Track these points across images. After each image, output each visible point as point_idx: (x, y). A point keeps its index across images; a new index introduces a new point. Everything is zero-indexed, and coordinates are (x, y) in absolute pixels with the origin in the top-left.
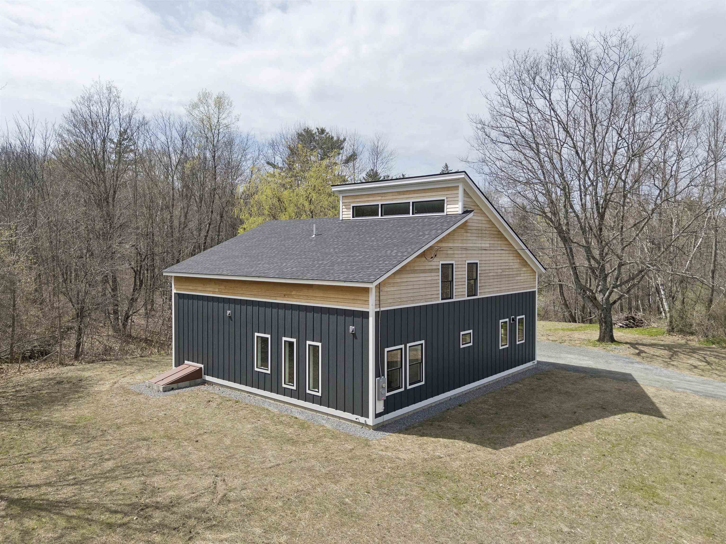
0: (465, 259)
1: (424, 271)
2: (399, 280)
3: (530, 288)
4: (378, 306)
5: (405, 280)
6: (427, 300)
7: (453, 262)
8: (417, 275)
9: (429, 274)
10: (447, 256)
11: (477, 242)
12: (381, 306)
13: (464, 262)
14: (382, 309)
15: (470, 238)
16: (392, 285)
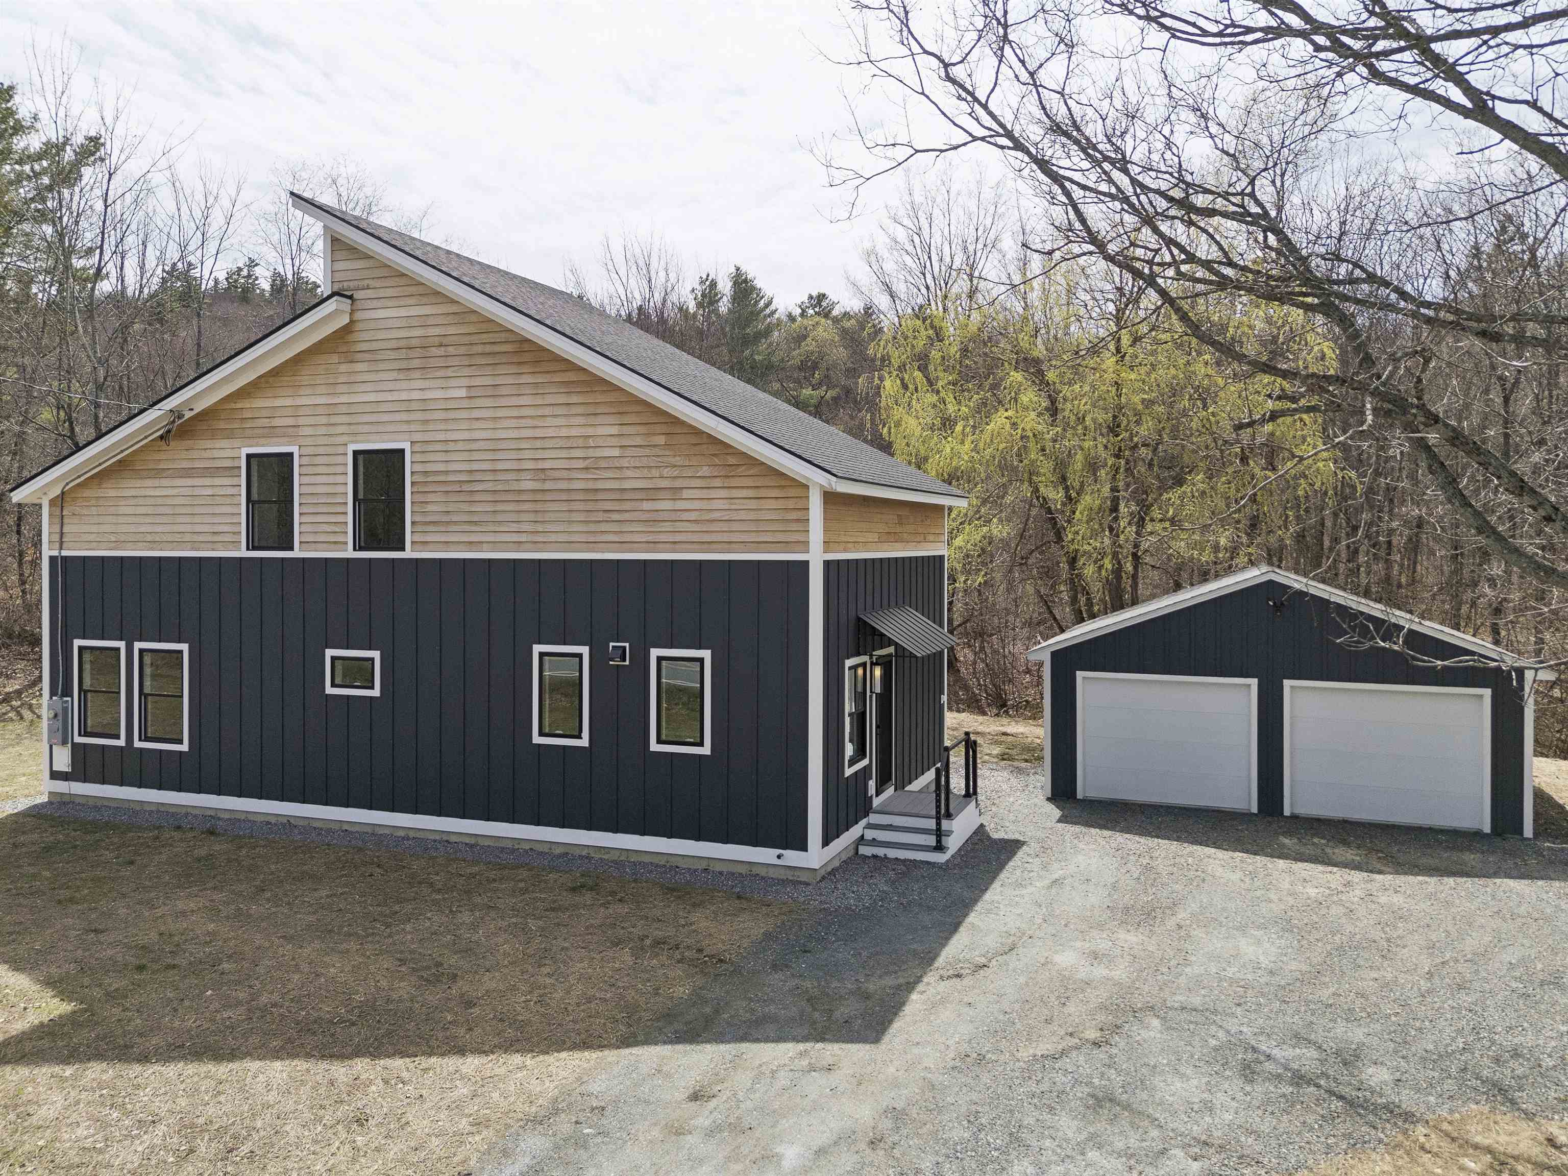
0: (345, 439)
1: (187, 473)
2: (112, 493)
3: (786, 546)
4: (57, 545)
5: (133, 492)
6: (196, 545)
7: (294, 449)
8: (165, 482)
9: (207, 481)
10: (271, 432)
11: (398, 385)
12: (65, 545)
13: (341, 450)
14: (65, 553)
15: (366, 377)
16: (93, 502)
